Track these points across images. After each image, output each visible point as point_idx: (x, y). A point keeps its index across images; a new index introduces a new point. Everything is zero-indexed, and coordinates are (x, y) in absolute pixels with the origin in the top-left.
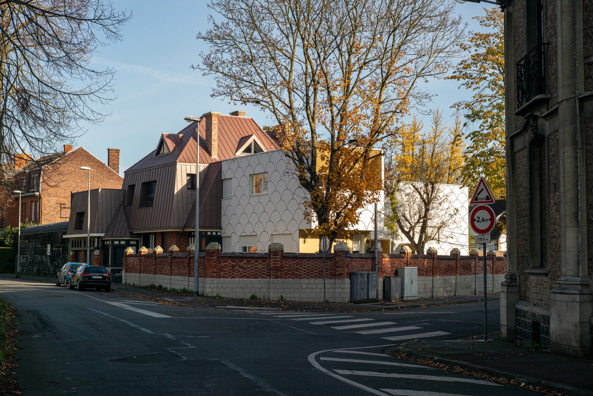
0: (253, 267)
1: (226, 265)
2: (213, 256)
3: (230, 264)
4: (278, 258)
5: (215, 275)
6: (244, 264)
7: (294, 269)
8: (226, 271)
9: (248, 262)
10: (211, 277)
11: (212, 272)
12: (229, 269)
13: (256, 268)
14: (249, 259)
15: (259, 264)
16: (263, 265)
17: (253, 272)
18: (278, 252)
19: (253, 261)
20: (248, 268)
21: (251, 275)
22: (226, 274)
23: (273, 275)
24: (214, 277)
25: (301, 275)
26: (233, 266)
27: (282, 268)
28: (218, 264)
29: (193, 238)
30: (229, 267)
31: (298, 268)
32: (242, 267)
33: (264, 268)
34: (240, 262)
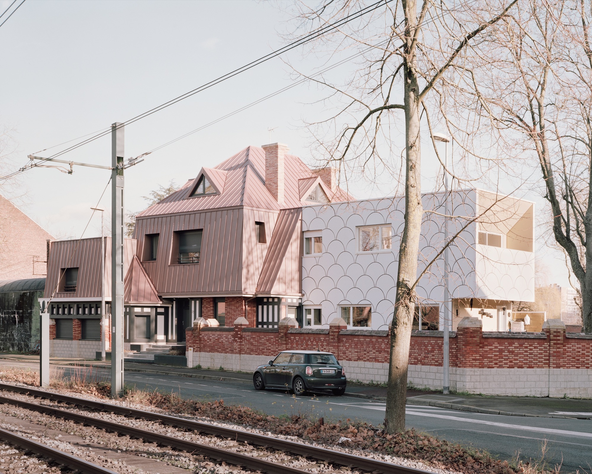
0: (526, 352)
1: (491, 349)
2: (475, 337)
3: (496, 347)
4: (559, 340)
5: (477, 363)
6: (516, 347)
7: (579, 356)
8: (491, 358)
9: (521, 345)
10: (471, 366)
11: (473, 360)
12: (495, 355)
13: (531, 354)
14: (522, 341)
15: (535, 348)
16: (541, 350)
17: (527, 359)
18: (559, 332)
19: (526, 344)
20: (520, 354)
21: (525, 364)
22: (491, 362)
23: (554, 364)
24: (475, 366)
25: (588, 364)
26: (501, 351)
27: (564, 354)
28: (481, 347)
29: (265, 307)
30: (495, 351)
31: (583, 354)
32: (512, 352)
33: (541, 354)
34: (510, 344)
